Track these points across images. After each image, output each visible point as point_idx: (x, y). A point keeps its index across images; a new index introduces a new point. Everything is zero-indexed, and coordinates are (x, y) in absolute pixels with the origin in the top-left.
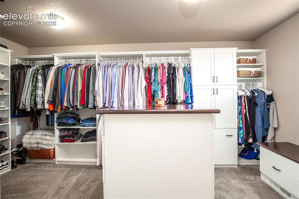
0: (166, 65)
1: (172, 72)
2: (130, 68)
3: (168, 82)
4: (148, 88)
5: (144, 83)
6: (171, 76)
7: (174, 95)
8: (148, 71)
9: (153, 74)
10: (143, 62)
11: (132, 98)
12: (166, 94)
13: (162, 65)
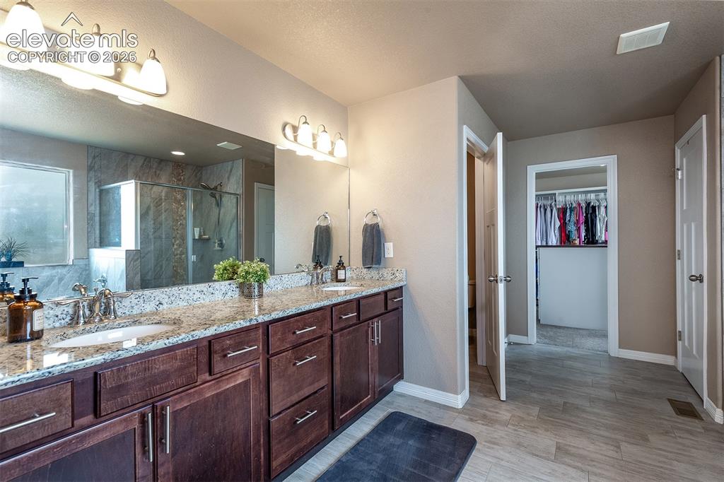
0: (584, 205)
1: (591, 211)
2: (542, 209)
3: (586, 222)
4: (563, 228)
5: (558, 224)
6: (589, 215)
7: (594, 235)
8: (563, 212)
9: (568, 214)
10: (555, 201)
11: (545, 238)
12: (583, 234)
13: (579, 204)
